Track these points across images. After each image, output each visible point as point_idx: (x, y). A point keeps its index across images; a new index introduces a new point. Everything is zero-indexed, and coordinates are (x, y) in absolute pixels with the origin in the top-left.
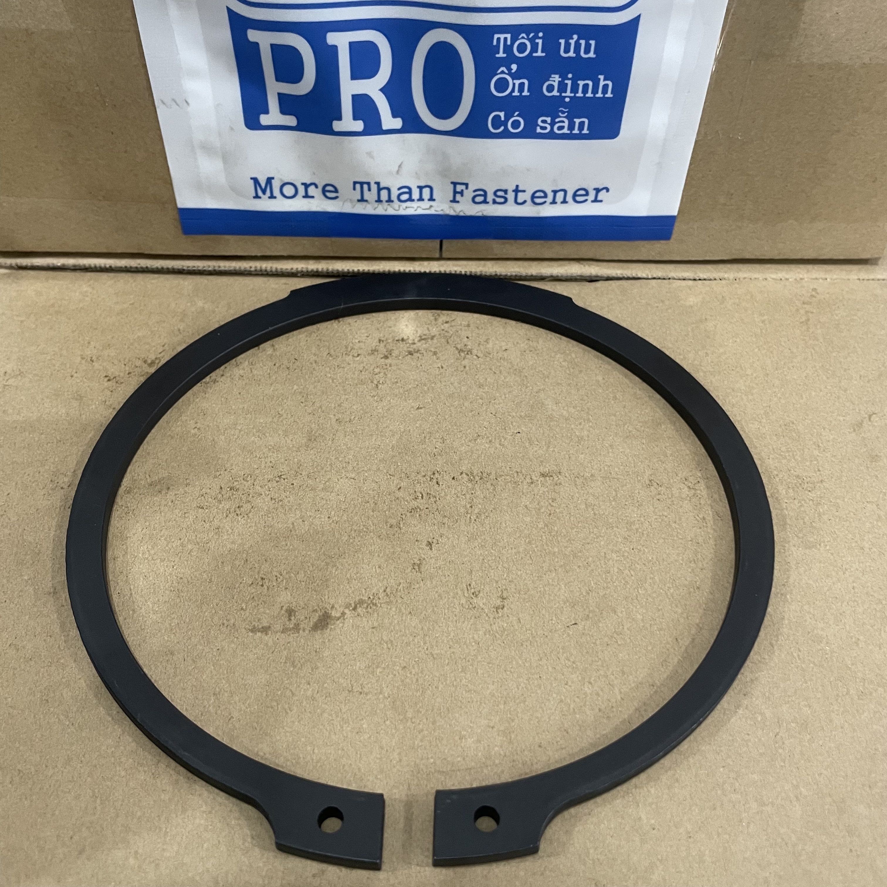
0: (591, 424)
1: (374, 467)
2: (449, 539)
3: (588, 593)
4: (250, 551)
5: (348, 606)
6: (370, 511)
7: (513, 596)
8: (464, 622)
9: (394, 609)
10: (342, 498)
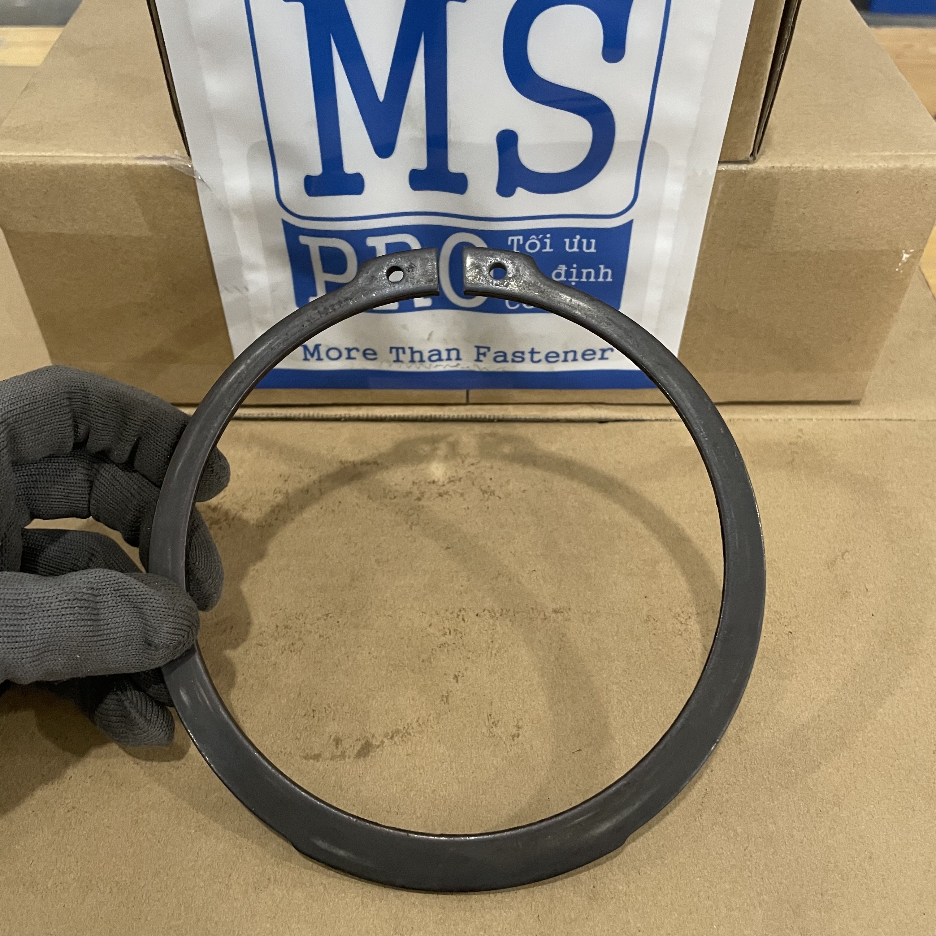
0: (597, 562)
1: (409, 605)
2: (472, 672)
3: (591, 722)
4: (303, 685)
5: (386, 735)
6: (405, 647)
7: (527, 725)
8: (485, 749)
9: (425, 738)
10: (380, 635)
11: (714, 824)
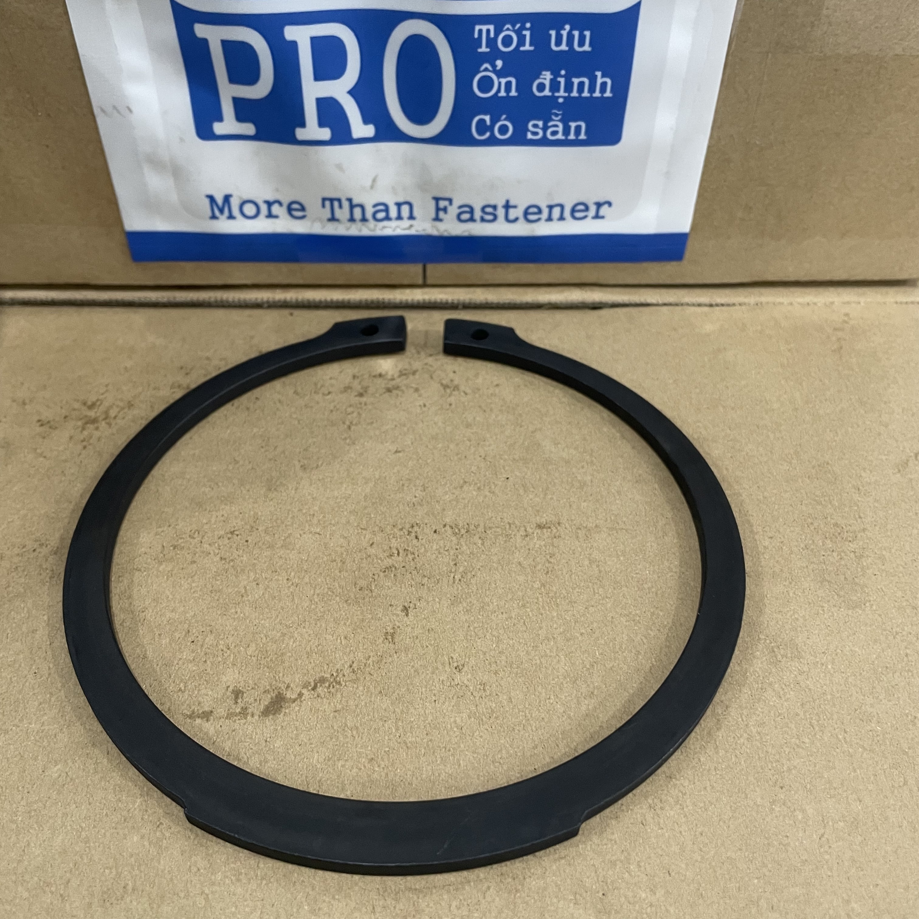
1: (344, 520)
2: (428, 603)
3: (593, 666)
5: (305, 686)
6: (337, 571)
8: (444, 703)
9: (361, 688)
10: (304, 556)
11: (773, 802)
